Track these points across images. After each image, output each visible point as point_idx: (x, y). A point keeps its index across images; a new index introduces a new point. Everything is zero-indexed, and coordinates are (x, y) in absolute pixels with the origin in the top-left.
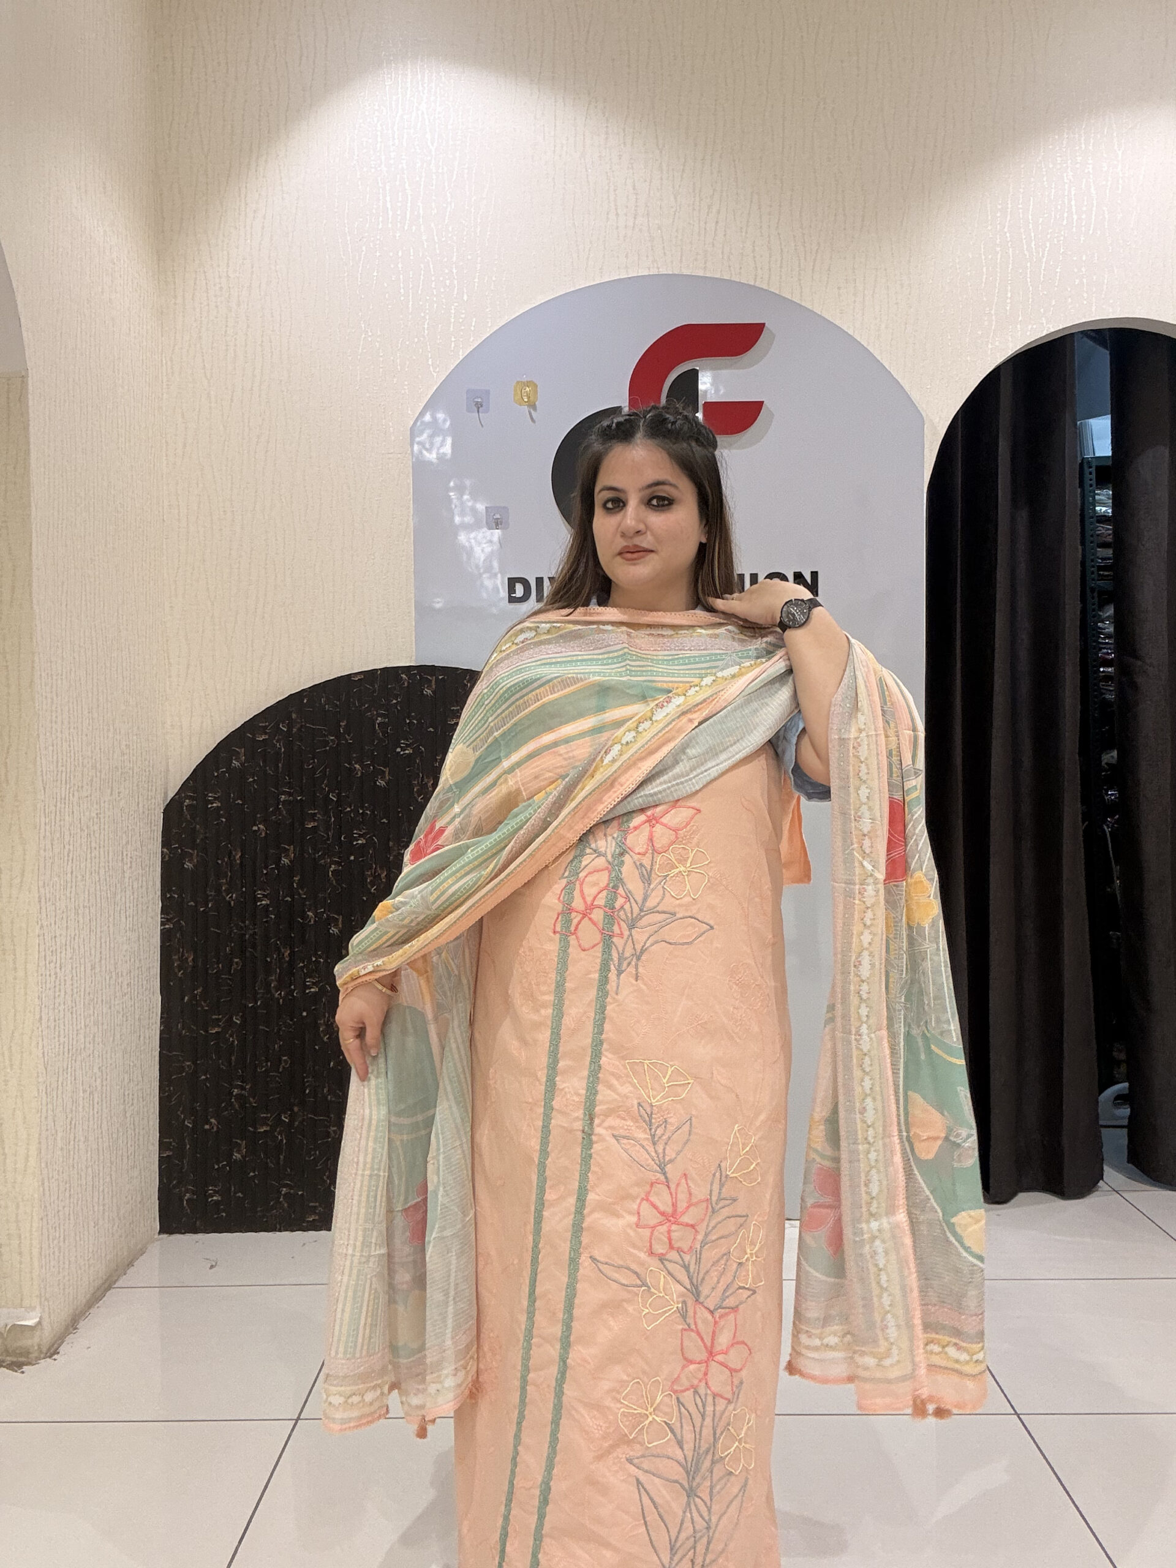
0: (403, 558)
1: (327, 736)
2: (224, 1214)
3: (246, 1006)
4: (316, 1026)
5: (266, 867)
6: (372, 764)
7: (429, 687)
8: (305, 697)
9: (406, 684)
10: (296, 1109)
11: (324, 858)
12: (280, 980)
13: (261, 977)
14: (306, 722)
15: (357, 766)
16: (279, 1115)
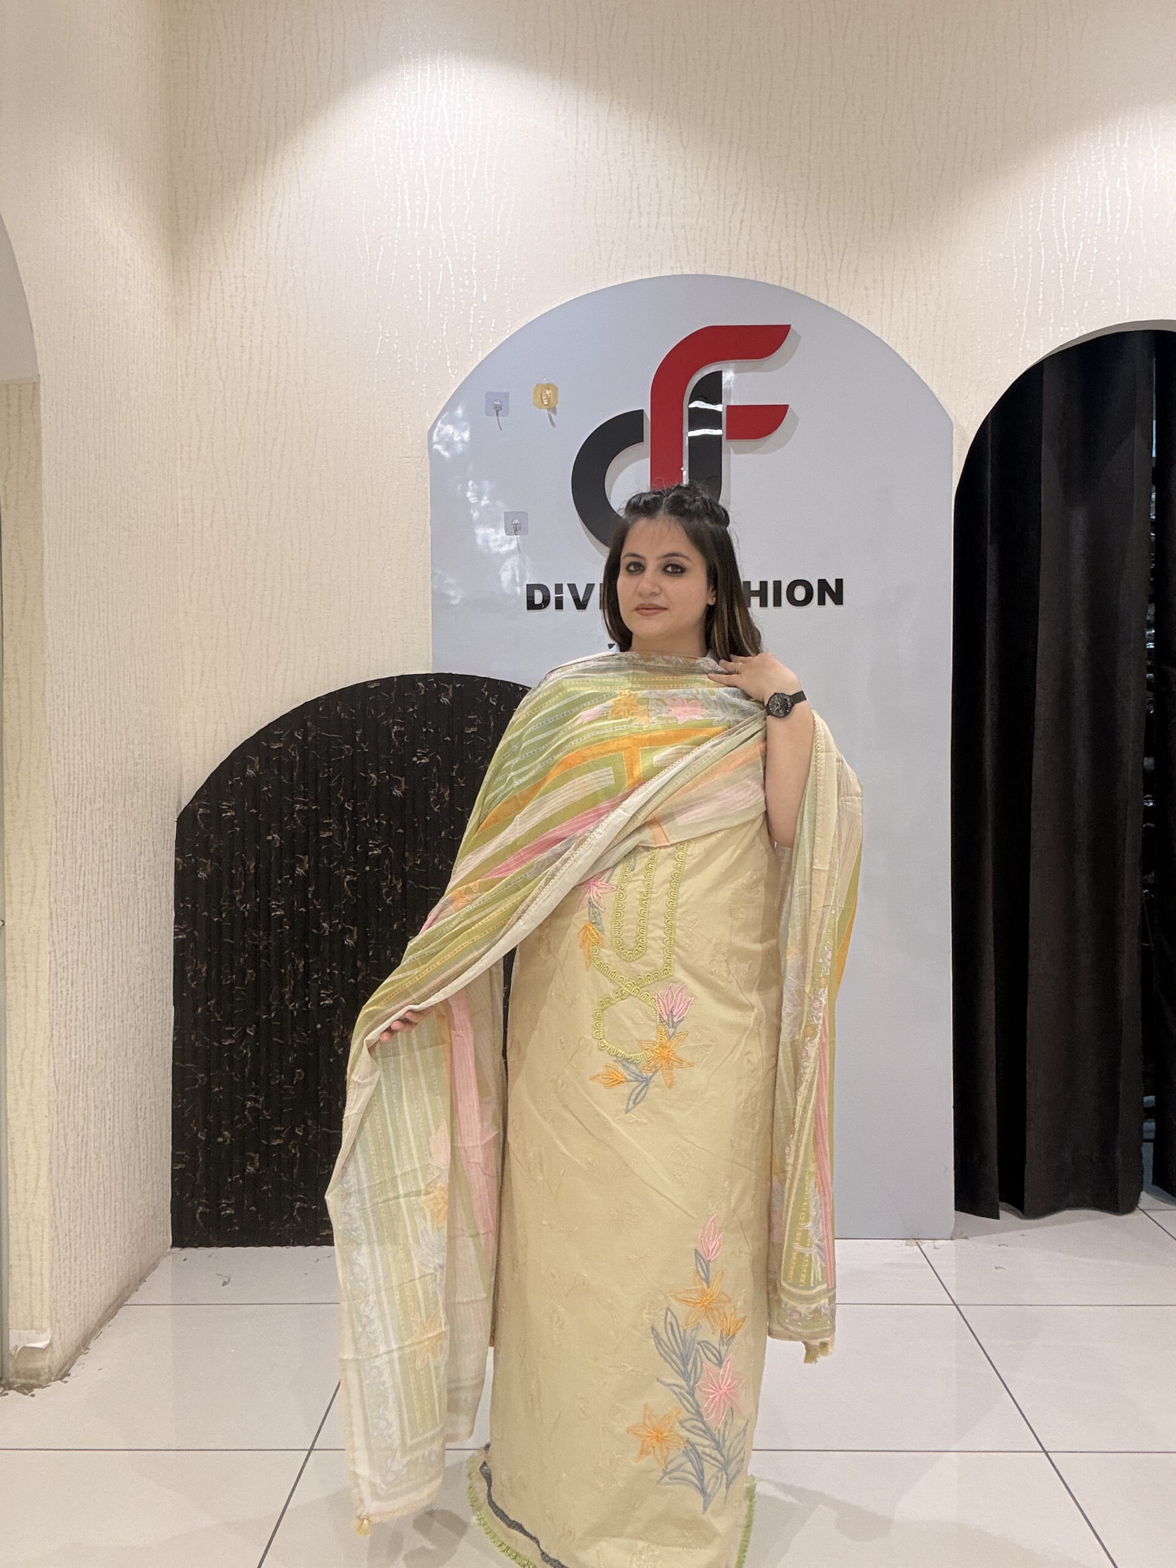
0: (420, 564)
1: (341, 744)
2: (237, 1228)
3: (259, 1017)
4: (331, 1039)
5: (280, 878)
6: (388, 773)
7: (447, 695)
8: (321, 705)
9: (423, 693)
10: (310, 1122)
11: (339, 869)
12: (294, 992)
13: (275, 989)
14: (321, 730)
15: (373, 775)
16: (293, 1129)
